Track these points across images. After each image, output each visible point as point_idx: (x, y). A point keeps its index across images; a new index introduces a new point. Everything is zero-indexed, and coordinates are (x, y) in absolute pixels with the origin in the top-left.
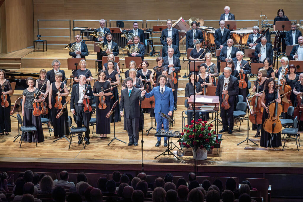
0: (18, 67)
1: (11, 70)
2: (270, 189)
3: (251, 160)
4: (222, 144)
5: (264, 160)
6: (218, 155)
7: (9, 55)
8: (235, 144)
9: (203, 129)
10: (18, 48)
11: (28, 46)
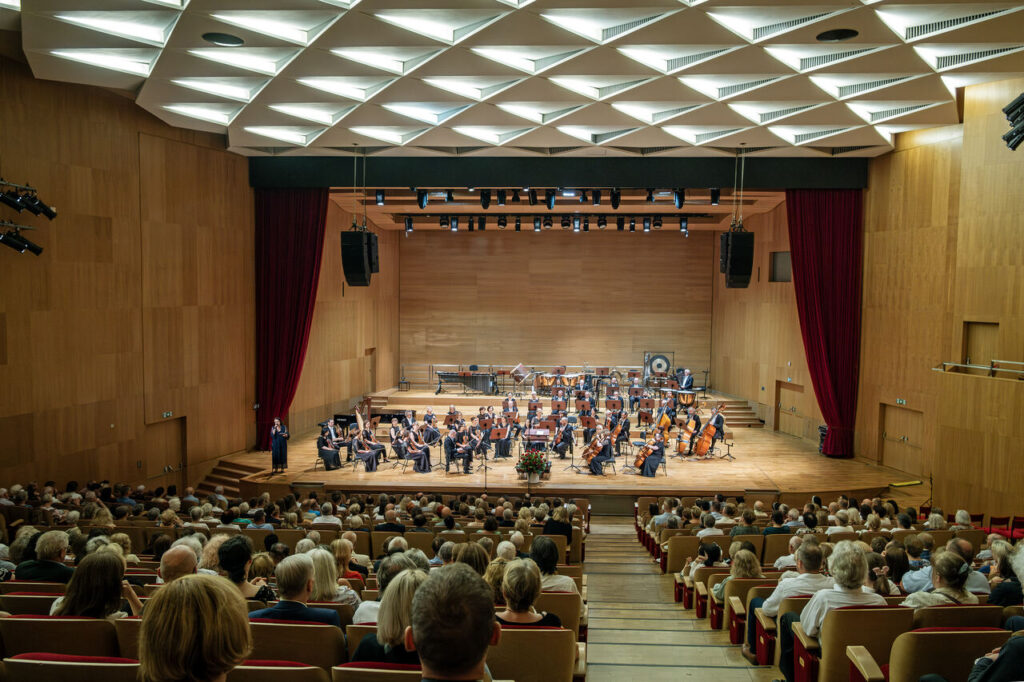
0: (385, 404)
1: (384, 407)
2: (589, 508)
3: (574, 483)
4: (552, 469)
5: (585, 483)
6: (547, 479)
7: (377, 394)
8: (562, 470)
9: (536, 457)
10: (386, 388)
11: (394, 386)
